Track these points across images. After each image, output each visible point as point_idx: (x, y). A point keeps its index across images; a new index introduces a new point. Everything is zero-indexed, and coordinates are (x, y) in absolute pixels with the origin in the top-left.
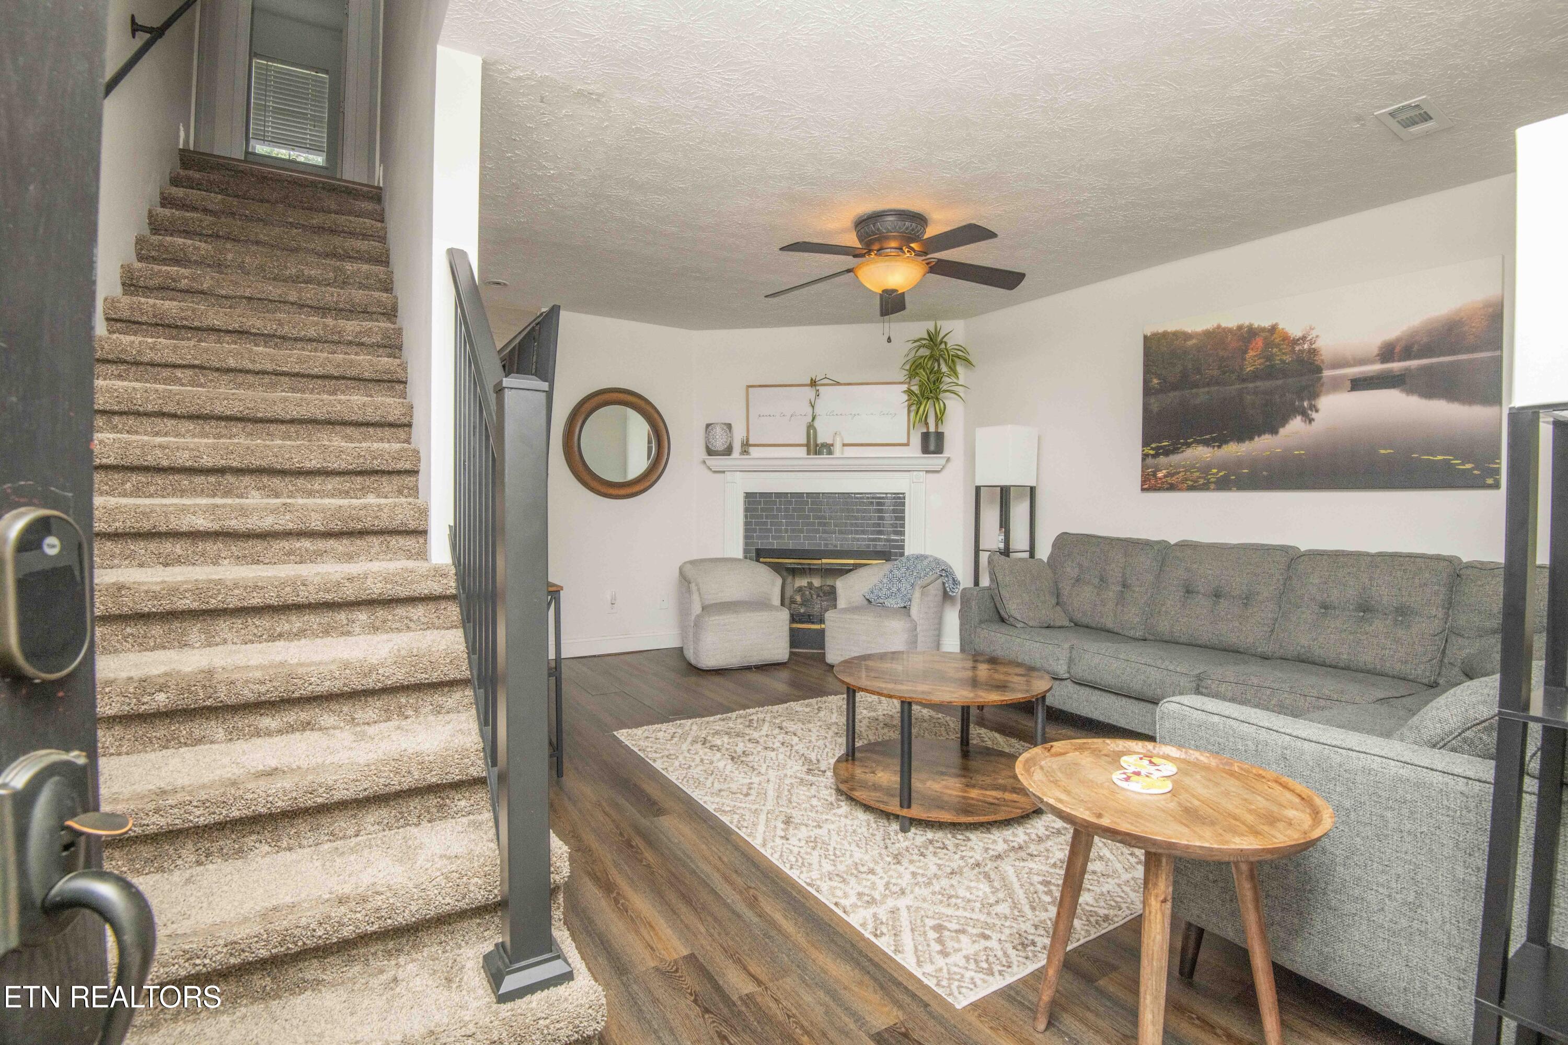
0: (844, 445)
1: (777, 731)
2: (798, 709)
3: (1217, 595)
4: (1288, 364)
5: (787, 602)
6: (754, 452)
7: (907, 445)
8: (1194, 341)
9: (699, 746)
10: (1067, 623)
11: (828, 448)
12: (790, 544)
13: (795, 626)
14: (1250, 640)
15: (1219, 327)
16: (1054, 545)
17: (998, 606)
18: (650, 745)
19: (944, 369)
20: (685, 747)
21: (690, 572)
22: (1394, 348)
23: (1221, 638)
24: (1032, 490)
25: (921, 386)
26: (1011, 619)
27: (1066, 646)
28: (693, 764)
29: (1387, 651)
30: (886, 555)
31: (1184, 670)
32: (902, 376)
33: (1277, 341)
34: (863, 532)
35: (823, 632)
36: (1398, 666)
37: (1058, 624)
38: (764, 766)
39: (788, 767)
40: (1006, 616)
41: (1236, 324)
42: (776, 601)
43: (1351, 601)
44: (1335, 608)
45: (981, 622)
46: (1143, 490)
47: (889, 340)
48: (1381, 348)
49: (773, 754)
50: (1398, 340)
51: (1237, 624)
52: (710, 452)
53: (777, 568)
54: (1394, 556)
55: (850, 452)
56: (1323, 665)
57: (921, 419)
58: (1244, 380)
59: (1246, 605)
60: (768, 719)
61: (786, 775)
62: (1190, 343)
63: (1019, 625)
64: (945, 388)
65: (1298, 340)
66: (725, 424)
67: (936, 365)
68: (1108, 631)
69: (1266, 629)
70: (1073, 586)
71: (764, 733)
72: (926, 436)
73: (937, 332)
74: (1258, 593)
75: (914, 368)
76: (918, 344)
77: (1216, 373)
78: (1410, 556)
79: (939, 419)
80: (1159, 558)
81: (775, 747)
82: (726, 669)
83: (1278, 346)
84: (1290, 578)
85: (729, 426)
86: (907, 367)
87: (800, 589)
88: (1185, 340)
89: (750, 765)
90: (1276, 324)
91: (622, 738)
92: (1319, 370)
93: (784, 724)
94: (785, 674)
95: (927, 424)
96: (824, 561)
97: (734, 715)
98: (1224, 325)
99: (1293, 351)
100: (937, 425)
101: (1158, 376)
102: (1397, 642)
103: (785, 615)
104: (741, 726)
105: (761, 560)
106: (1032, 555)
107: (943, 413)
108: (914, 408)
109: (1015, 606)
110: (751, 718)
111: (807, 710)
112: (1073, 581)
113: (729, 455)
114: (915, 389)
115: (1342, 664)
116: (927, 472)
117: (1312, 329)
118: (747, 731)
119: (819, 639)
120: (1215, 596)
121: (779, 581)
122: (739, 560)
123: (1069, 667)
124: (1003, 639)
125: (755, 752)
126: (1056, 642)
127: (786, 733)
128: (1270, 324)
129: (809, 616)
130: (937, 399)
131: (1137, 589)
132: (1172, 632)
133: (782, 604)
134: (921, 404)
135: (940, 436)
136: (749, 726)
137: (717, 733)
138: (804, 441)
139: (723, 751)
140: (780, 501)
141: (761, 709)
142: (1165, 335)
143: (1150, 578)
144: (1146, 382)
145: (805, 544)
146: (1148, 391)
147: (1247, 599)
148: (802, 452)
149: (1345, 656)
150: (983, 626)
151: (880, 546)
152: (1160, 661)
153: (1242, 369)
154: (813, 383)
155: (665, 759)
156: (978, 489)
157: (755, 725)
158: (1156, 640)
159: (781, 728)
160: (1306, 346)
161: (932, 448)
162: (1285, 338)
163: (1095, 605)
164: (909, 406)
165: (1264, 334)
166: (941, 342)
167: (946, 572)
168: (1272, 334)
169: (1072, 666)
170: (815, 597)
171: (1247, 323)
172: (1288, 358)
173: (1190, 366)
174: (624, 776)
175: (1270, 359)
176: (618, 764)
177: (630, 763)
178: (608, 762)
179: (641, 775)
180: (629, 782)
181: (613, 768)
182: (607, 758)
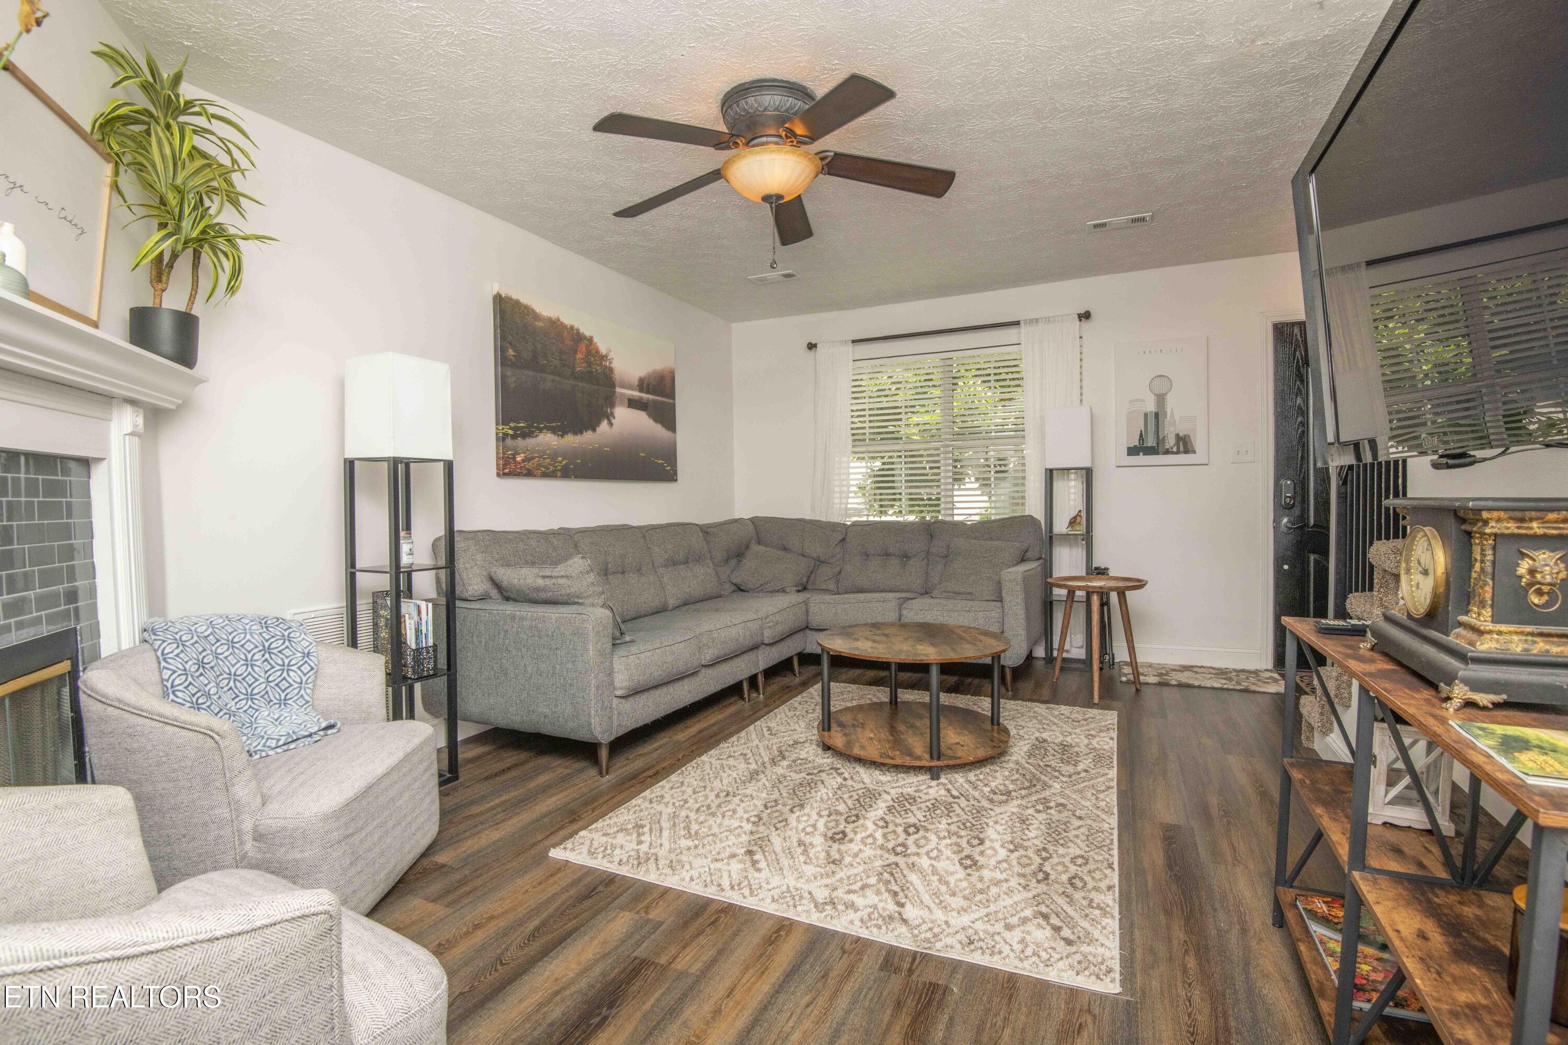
4: (599, 374)
7: (95, 324)
8: (541, 324)
15: (558, 319)
22: (643, 384)
33: (593, 351)
41: (569, 323)
48: (639, 381)
50: (645, 378)
58: (576, 378)
62: (537, 324)
65: (604, 356)
77: (557, 363)
83: (593, 356)
88: (534, 319)
90: (592, 337)
91: (1116, 978)
92: (614, 385)
98: (562, 319)
99: (601, 364)
101: (514, 348)
117: (610, 350)
128: (589, 334)
142: (518, 303)
146: (504, 360)
153: (574, 366)
160: (608, 364)
161: (167, 348)
162: (597, 351)
165: (586, 341)
168: (590, 344)
171: (576, 326)
172: (599, 369)
173: (539, 348)
174: (1174, 887)
175: (590, 365)
176: (1168, 913)
177: (1148, 907)
178: (1182, 923)
179: (1150, 878)
180: (1176, 875)
181: (1182, 906)
182: (1179, 934)
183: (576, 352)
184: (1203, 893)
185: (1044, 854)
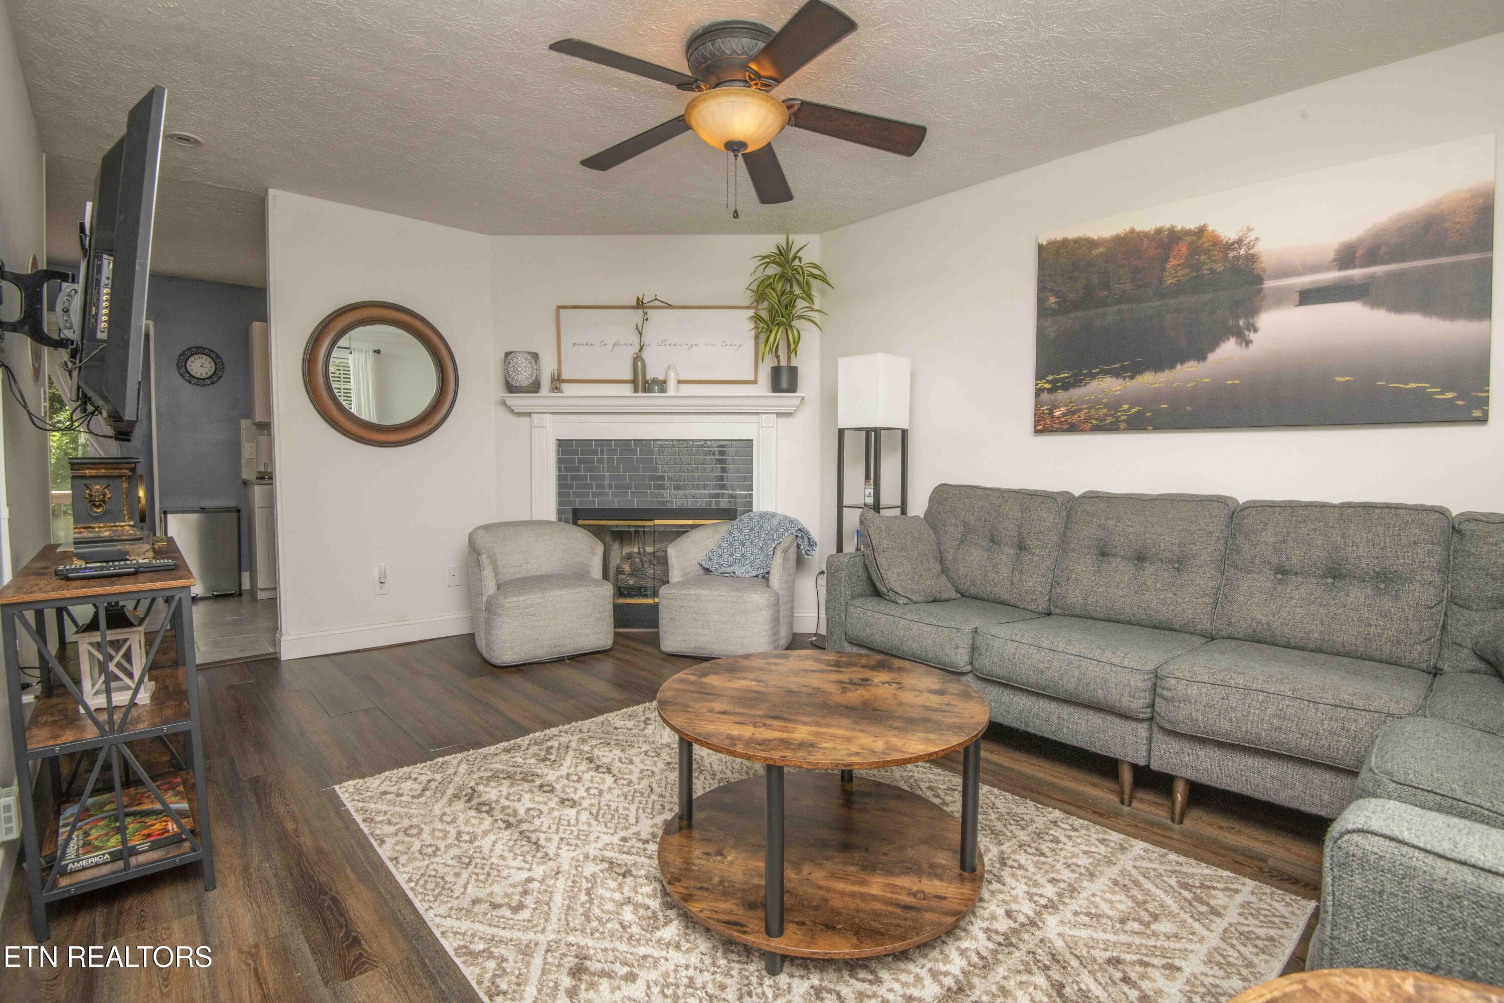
0: (680, 382)
1: (584, 766)
2: (619, 724)
3: (1140, 558)
4: (1220, 274)
5: (612, 573)
6: (569, 389)
7: (755, 382)
8: (1101, 250)
9: (460, 805)
10: (954, 595)
11: (662, 385)
12: (615, 502)
13: (622, 601)
14: (1189, 614)
15: (1132, 231)
16: (931, 500)
17: (874, 576)
18: (384, 808)
19: (797, 291)
20: (437, 809)
21: (484, 541)
22: (1355, 252)
23: (1150, 612)
24: (904, 433)
25: (771, 310)
26: (891, 594)
27: (968, 628)
28: (442, 845)
29: (1373, 629)
30: (729, 514)
31: (1133, 664)
32: (746, 298)
33: (1206, 246)
34: (705, 488)
35: (656, 607)
36: (1387, 648)
37: (945, 596)
38: (556, 838)
39: (592, 838)
40: (884, 590)
41: (1154, 227)
42: (596, 571)
43: (1319, 564)
44: (1296, 573)
45: (854, 597)
46: (1037, 432)
47: (736, 215)
48: (1338, 252)
49: (572, 812)
50: (1361, 241)
51: (1170, 595)
52: (511, 388)
53: (598, 532)
54: (1368, 507)
55: (686, 390)
56: (1287, 646)
57: (771, 350)
58: (1163, 296)
59: (1178, 570)
60: (573, 745)
61: (587, 857)
62: (1095, 252)
63: (902, 601)
64: (799, 313)
65: (1233, 244)
66: (530, 353)
67: (788, 286)
68: (1003, 603)
69: (1206, 600)
70: (958, 549)
71: (564, 771)
72: (776, 372)
73: (789, 247)
74: (1194, 556)
75: (762, 291)
76: (768, 260)
77: (1128, 287)
78: (1388, 507)
79: (792, 350)
80: (1064, 514)
81: (576, 797)
82: (530, 664)
83: (1207, 252)
84: (1233, 536)
85: (535, 356)
86: (754, 287)
87: (629, 557)
88: (1090, 249)
89: (534, 837)
90: (1205, 226)
91: (344, 797)
92: (1259, 280)
93: (596, 752)
94: (607, 667)
95: (778, 357)
96: (657, 522)
97: (524, 741)
98: (1138, 228)
99: (1226, 258)
100: (789, 358)
101: (1056, 294)
102: (1385, 617)
103: (607, 589)
104: (533, 761)
105: (580, 522)
106: (904, 512)
107: (797, 343)
108: (763, 336)
109: (894, 577)
110: (549, 744)
111: (630, 724)
112: (957, 543)
113: (536, 392)
114: (764, 314)
115: (1311, 645)
116: (779, 415)
117: (1250, 230)
118: (542, 769)
119: (651, 617)
120: (1138, 559)
121: (600, 549)
122: (550, 523)
123: (972, 657)
124: (883, 620)
125: (545, 809)
126: (954, 624)
127: (598, 768)
128: (1197, 225)
129: (640, 589)
130: (791, 327)
131: (1038, 551)
132: (1086, 604)
133: (605, 576)
134: (771, 332)
135: (793, 372)
136: (544, 760)
137: (495, 777)
138: (629, 376)
139: (497, 814)
140: (602, 451)
141: (567, 726)
142: (1065, 242)
143: (1054, 538)
144: (1041, 302)
145: (633, 502)
146: (1043, 312)
147: (1179, 563)
148: (627, 389)
149: (1316, 636)
150: (857, 602)
151: (724, 503)
152: (1099, 651)
153: (1161, 281)
154: (640, 304)
155: (401, 837)
156: (841, 432)
157: (553, 757)
158: (1064, 615)
159: (590, 760)
160: (1242, 252)
161: (784, 384)
162: (1216, 242)
163: (986, 572)
164: (757, 337)
165: (1189, 238)
166: (795, 258)
167: (802, 534)
168: (1200, 238)
169: (976, 656)
170: (646, 565)
171: (1168, 225)
172: (1219, 267)
173: (1096, 280)
174: (323, 879)
175: (1197, 267)
176: (320, 851)
177: (341, 849)
178: (305, 850)
179: (352, 876)
180: (326, 893)
181: (309, 863)
182: (306, 840)
183: (1166, 260)
184: (290, 886)
185: (466, 837)
